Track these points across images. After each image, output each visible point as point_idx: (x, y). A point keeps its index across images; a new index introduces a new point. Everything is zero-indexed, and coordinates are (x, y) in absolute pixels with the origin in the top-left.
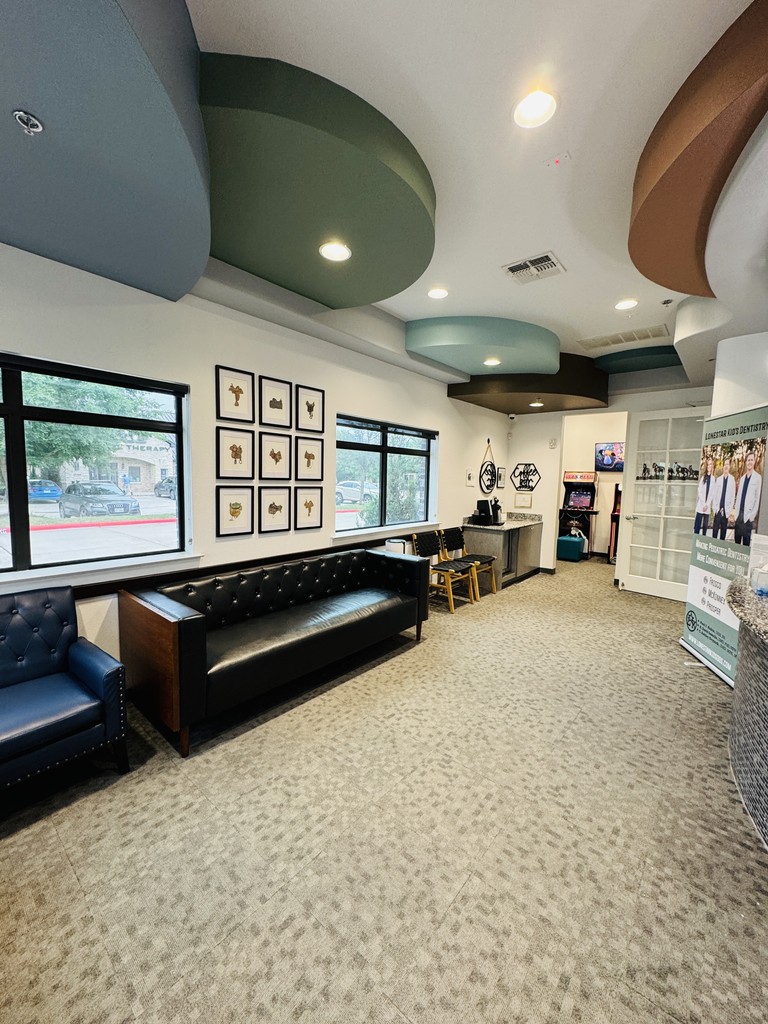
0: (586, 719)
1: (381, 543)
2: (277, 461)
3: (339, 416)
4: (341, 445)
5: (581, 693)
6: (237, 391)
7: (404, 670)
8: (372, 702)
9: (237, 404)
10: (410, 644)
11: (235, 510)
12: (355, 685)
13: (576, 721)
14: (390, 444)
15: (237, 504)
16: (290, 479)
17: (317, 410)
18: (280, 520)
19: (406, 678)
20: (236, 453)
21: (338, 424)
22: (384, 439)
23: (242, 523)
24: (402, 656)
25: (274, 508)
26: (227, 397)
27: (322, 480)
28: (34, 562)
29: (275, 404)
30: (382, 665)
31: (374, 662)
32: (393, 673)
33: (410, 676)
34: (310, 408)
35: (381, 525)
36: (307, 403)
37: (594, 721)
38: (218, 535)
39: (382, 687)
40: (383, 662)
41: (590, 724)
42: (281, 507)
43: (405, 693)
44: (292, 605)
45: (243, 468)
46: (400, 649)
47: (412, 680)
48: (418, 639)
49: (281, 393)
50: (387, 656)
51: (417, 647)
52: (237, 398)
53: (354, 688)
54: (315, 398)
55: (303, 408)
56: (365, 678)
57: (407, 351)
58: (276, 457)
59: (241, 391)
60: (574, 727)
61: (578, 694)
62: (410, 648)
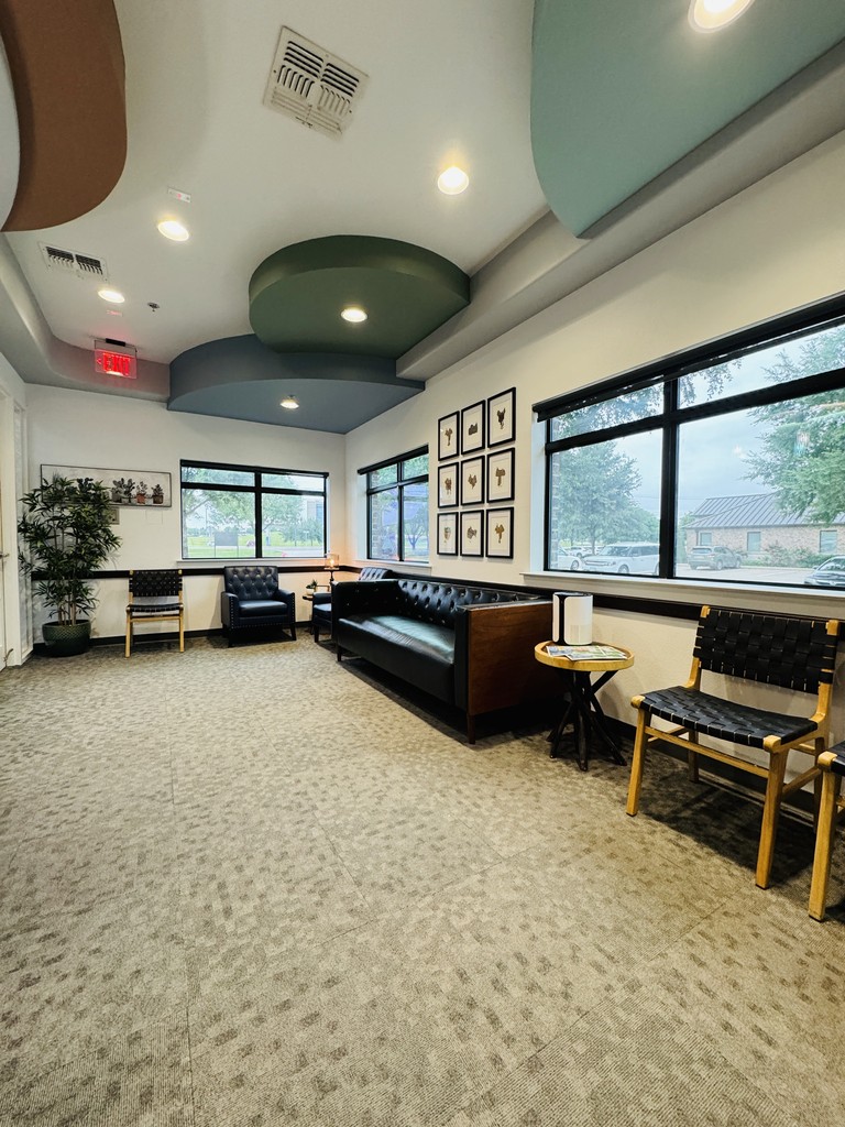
0: (158, 797)
2: (473, 485)
5: (192, 826)
6: (449, 433)
9: (449, 444)
11: (447, 532)
13: (169, 787)
15: (448, 528)
16: (483, 502)
20: (449, 485)
25: (470, 533)
27: (512, 498)
29: (472, 430)
34: (501, 417)
36: (498, 413)
37: (146, 801)
38: (438, 553)
41: (151, 794)
42: (476, 532)
52: (449, 438)
54: (506, 402)
57: (578, 237)
58: (473, 481)
60: (168, 780)
61: (196, 821)
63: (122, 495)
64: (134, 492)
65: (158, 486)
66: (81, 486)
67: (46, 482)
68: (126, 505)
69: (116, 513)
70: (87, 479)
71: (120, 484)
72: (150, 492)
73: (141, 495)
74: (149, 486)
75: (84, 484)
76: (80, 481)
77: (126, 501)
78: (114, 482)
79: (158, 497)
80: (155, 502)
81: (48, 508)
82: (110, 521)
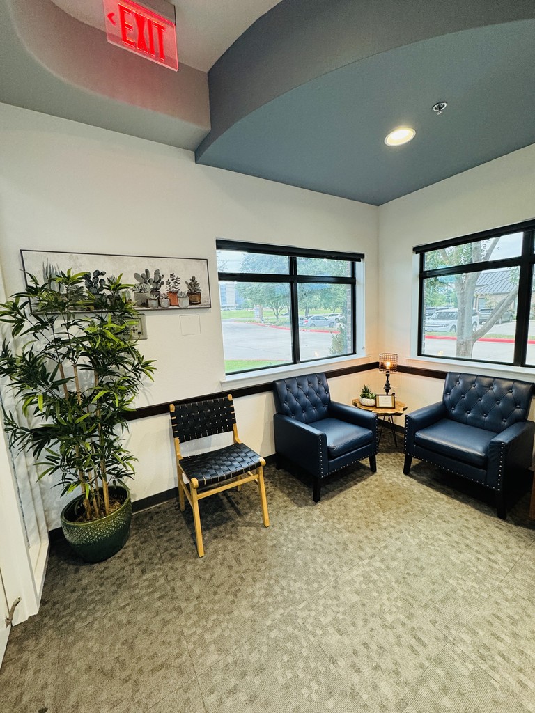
63: (149, 295)
64: (163, 290)
65: (193, 279)
66: (90, 285)
67: (34, 279)
68: (154, 309)
69: (142, 323)
70: (97, 273)
71: (144, 278)
72: (184, 289)
73: (173, 294)
74: (182, 281)
75: (94, 280)
76: (87, 276)
77: (153, 303)
78: (136, 275)
79: (194, 296)
80: (191, 303)
81: (44, 325)
82: (135, 336)
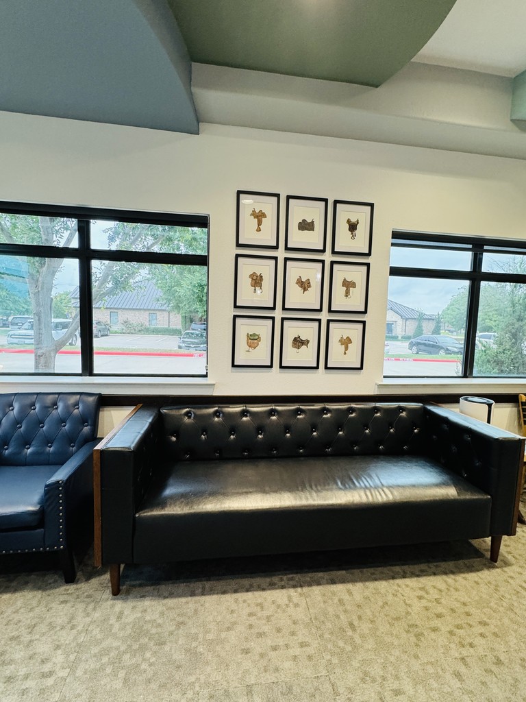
1: (453, 399)
2: (305, 290)
3: (396, 235)
4: (395, 271)
6: (259, 216)
7: (440, 610)
8: (349, 648)
9: (259, 230)
10: (476, 561)
11: (253, 339)
12: (346, 597)
14: (485, 269)
15: (255, 335)
16: (321, 310)
17: (363, 230)
18: (306, 356)
19: (435, 630)
20: (257, 281)
21: (393, 244)
22: (477, 262)
23: (261, 355)
24: (450, 579)
25: (298, 342)
26: (248, 223)
27: (365, 312)
28: (95, 371)
29: (306, 226)
30: (408, 581)
31: (397, 569)
32: (417, 606)
33: (444, 629)
34: (353, 227)
35: (465, 376)
36: (349, 221)
38: (233, 365)
39: (383, 628)
40: (413, 575)
42: (308, 342)
43: (416, 666)
44: (301, 455)
45: (263, 297)
46: (451, 564)
47: (442, 640)
48: (493, 559)
49: (314, 213)
50: (423, 566)
51: (486, 575)
52: (260, 223)
53: (341, 601)
54: (361, 215)
55: (342, 227)
56: (367, 593)
57: (512, 120)
58: (304, 285)
59: (264, 215)
62: (471, 569)
